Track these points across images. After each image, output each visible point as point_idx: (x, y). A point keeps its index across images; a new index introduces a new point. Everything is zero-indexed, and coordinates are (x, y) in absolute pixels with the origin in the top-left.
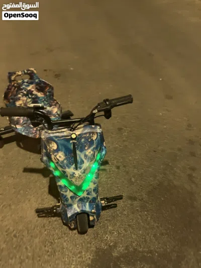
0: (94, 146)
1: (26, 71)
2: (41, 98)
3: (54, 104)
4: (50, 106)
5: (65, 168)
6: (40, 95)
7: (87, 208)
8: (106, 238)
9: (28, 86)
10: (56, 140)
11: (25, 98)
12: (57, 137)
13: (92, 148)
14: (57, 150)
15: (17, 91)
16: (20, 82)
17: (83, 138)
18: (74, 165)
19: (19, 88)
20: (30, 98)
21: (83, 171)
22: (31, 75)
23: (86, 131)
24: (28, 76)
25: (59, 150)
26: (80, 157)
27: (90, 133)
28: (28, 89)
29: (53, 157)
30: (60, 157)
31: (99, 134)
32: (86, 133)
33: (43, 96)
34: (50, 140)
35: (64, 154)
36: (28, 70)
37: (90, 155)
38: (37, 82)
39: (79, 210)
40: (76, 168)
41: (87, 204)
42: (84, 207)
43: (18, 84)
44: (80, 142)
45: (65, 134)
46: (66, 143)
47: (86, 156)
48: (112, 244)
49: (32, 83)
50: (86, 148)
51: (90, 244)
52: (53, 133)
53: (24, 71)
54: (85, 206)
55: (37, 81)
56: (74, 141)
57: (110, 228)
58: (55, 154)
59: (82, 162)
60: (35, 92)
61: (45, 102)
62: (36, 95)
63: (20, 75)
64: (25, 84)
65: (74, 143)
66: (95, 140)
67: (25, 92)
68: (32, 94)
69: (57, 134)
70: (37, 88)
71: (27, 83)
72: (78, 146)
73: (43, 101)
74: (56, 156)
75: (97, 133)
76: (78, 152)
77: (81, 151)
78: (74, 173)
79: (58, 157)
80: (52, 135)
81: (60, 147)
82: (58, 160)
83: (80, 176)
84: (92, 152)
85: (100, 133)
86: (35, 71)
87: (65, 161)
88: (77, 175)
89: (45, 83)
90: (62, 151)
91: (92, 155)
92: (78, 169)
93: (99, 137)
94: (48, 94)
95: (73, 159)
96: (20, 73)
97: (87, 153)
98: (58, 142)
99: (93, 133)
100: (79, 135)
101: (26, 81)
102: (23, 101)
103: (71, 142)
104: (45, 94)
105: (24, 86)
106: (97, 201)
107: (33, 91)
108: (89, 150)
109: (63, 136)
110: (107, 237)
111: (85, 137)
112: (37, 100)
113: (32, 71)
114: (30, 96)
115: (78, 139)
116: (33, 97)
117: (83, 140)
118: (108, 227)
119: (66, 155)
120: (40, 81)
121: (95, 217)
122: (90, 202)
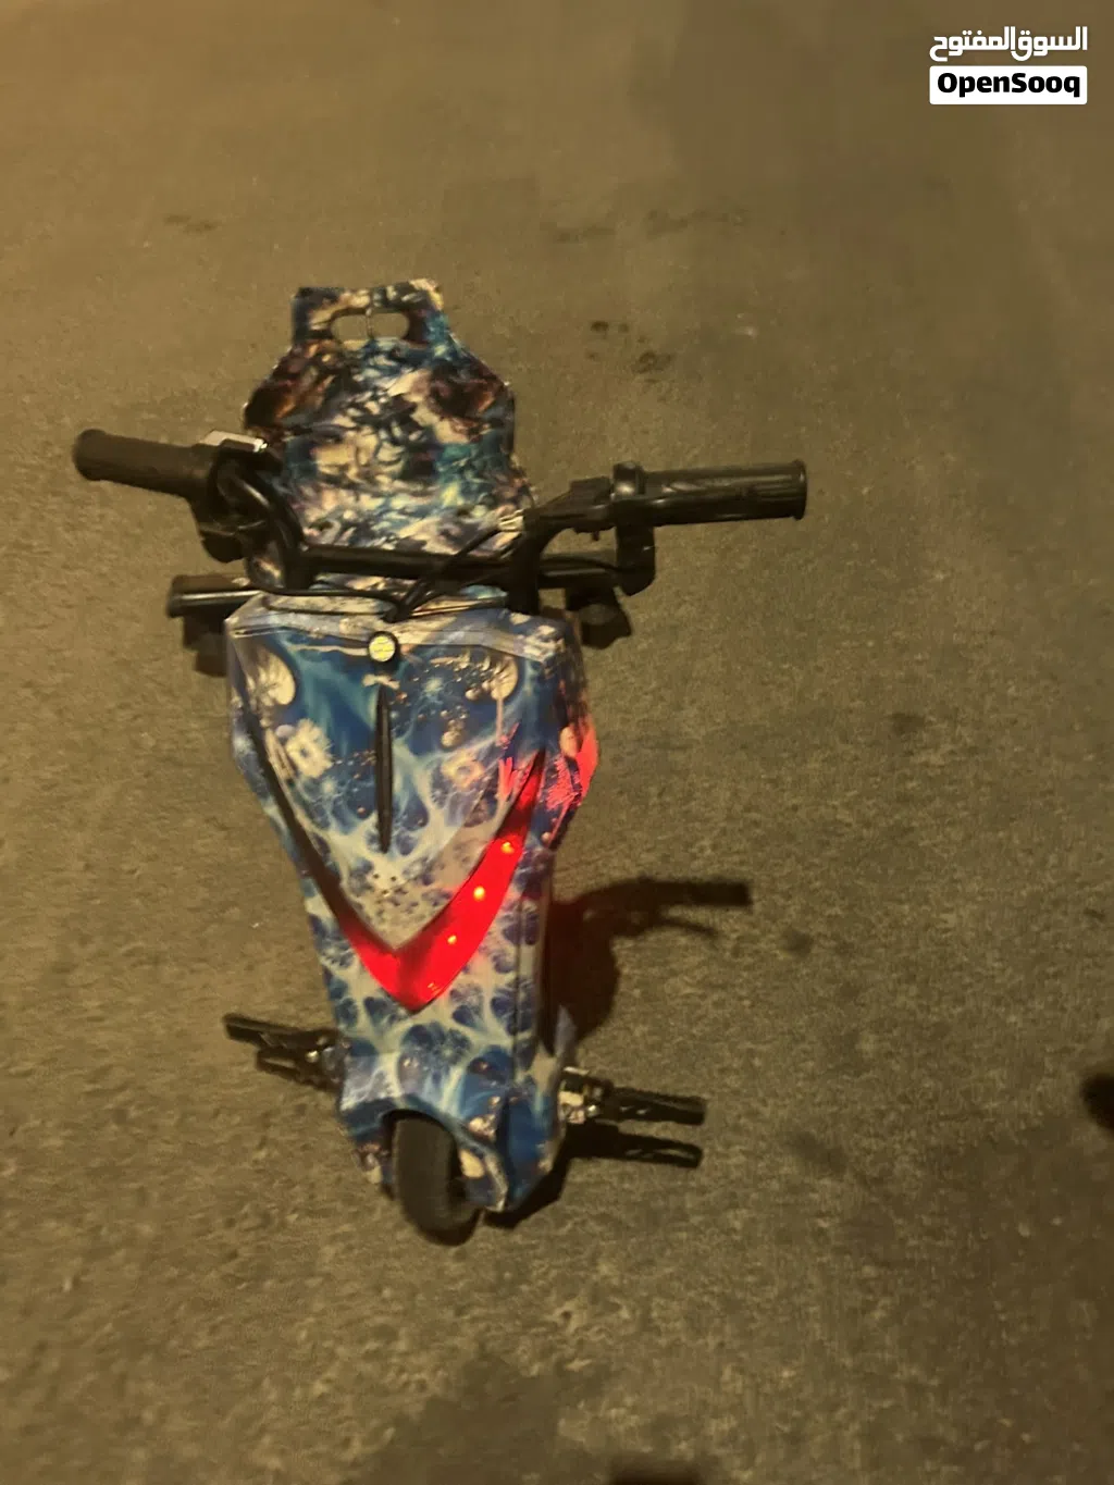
0: (498, 737)
1: (392, 293)
2: (450, 452)
3: (510, 494)
4: (493, 503)
5: (325, 825)
6: (448, 432)
7: (446, 1097)
8: (555, 1316)
9: (394, 373)
10: (293, 649)
11: (368, 439)
12: (298, 635)
13: (481, 745)
14: (293, 713)
15: (330, 394)
16: (355, 344)
17: (435, 672)
18: (373, 818)
19: (343, 379)
20: (394, 442)
21: (417, 869)
22: (416, 316)
23: (457, 636)
24: (400, 322)
25: (303, 715)
26: (408, 781)
27: (478, 652)
28: (393, 392)
29: (271, 741)
30: (304, 753)
31: (530, 671)
32: (455, 649)
33: (464, 440)
34: (264, 644)
35: (325, 743)
36: (405, 288)
37: (463, 783)
38: (441, 360)
39: (395, 1091)
40: (383, 842)
41: (457, 1073)
42: (428, 1084)
43: (340, 355)
44: (415, 692)
45: (343, 627)
46: (341, 679)
47: (440, 783)
48: (576, 1365)
49: (413, 362)
50: (448, 739)
51: (460, 1312)
52: (284, 610)
53: (384, 292)
54: (437, 1079)
55: (440, 350)
56: (383, 680)
57: (605, 1268)
58: (283, 729)
59: (419, 816)
60: (424, 415)
61: (469, 475)
62: (428, 431)
63: (361, 311)
64: (382, 360)
65: (383, 691)
66: (507, 700)
67: (374, 407)
68: (407, 423)
69: (303, 621)
70: (435, 393)
71: (391, 355)
72: (405, 714)
73: (461, 471)
74: (283, 741)
75: (520, 662)
76: (400, 750)
77: (421, 747)
78: (368, 867)
79: (293, 748)
80: (274, 619)
81: (309, 698)
82: (294, 766)
83: (400, 890)
84: (478, 772)
85: (536, 665)
86: (437, 299)
87: (329, 787)
88: (382, 884)
89: (477, 370)
90: (316, 722)
91: (477, 785)
92: (394, 849)
93: (528, 687)
94: (486, 430)
95: (371, 784)
96: (361, 300)
97: (450, 770)
98: (305, 665)
99: (497, 657)
100: (418, 649)
101: (385, 343)
102: (358, 450)
103: (370, 680)
104: (472, 433)
105: (371, 373)
106: (520, 1077)
107: (413, 407)
108: (465, 756)
109: (328, 639)
110: (567, 1315)
111: (446, 672)
112: (431, 455)
113: (425, 293)
114: (397, 432)
115: (411, 672)
116: (413, 437)
117: (434, 685)
118: (593, 1261)
119: (334, 751)
120: (453, 353)
121: (492, 1167)
122: (473, 1068)
